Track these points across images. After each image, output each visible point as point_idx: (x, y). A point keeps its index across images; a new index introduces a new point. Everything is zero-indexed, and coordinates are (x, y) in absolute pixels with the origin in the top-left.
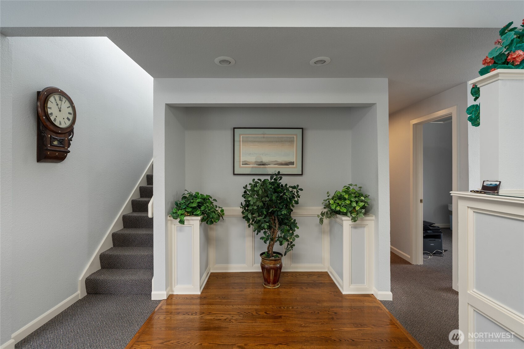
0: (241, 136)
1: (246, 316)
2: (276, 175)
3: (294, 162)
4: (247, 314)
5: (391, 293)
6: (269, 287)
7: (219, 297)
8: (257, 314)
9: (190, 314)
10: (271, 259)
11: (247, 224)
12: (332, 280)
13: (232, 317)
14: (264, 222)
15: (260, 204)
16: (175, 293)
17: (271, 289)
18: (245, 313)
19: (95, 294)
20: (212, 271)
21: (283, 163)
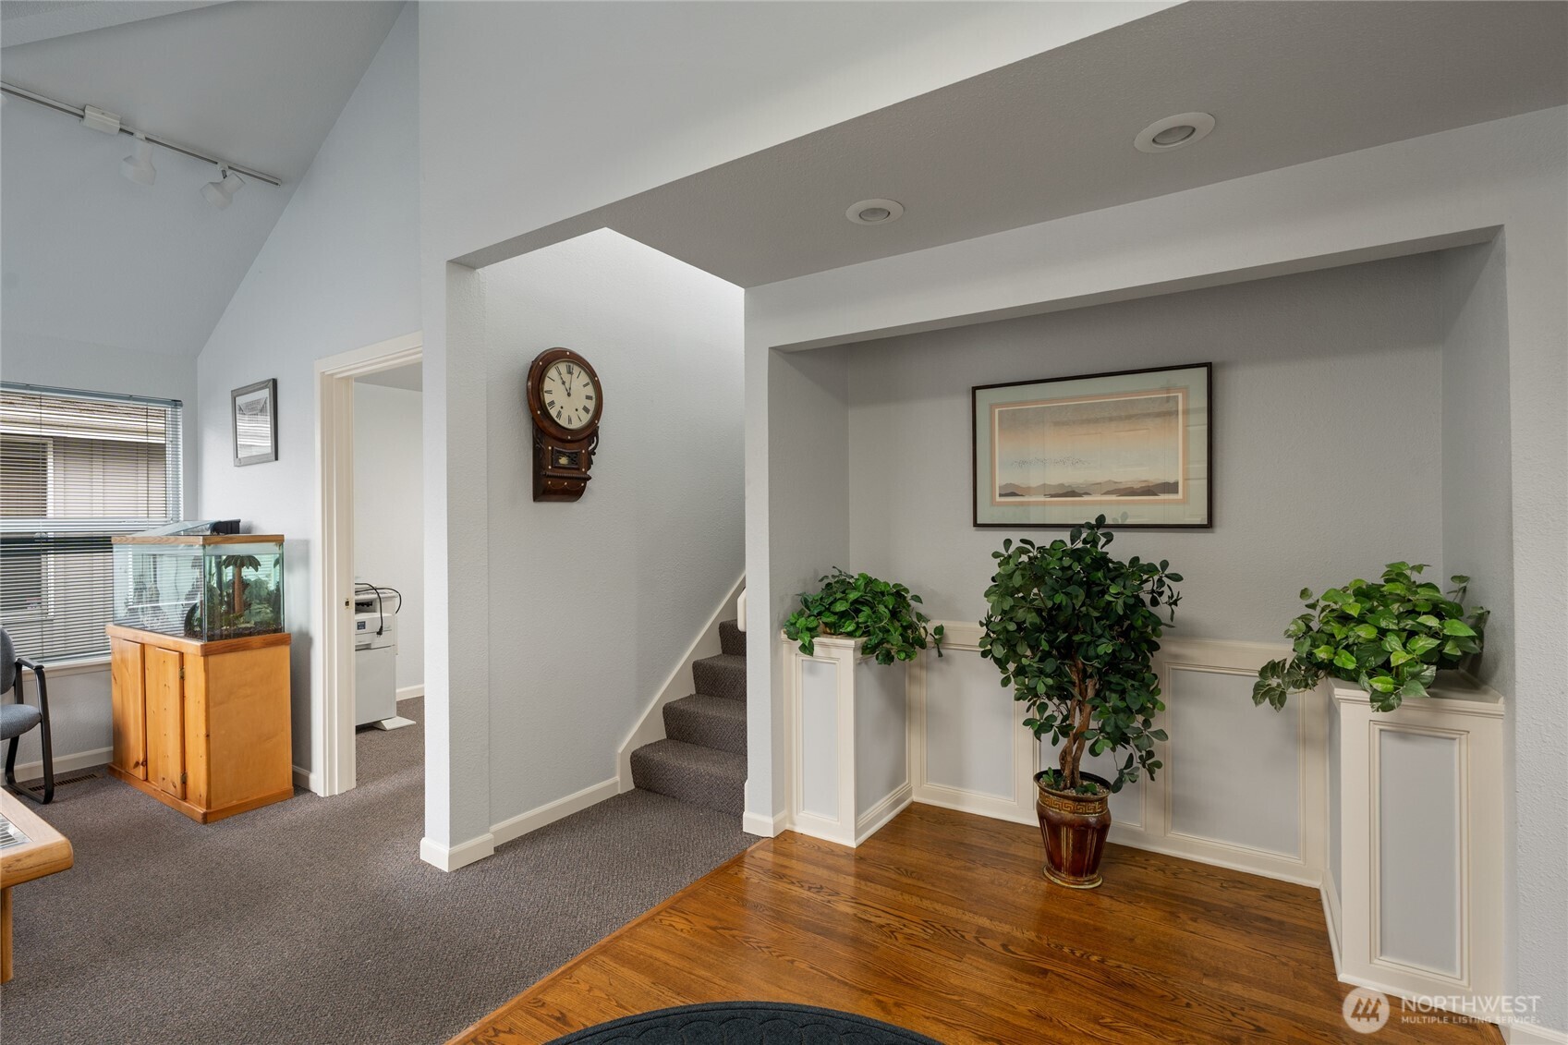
0: (997, 410)
1: (941, 936)
2: (1088, 526)
3: (1176, 484)
4: (947, 933)
6: (1059, 882)
7: (898, 869)
8: (979, 941)
9: (806, 886)
10: (1067, 792)
11: (999, 675)
12: (1325, 924)
13: (904, 925)
14: (1037, 674)
15: (1029, 616)
16: (798, 829)
17: (1064, 887)
18: (944, 927)
19: (648, 790)
20: (916, 798)
21: (1135, 486)
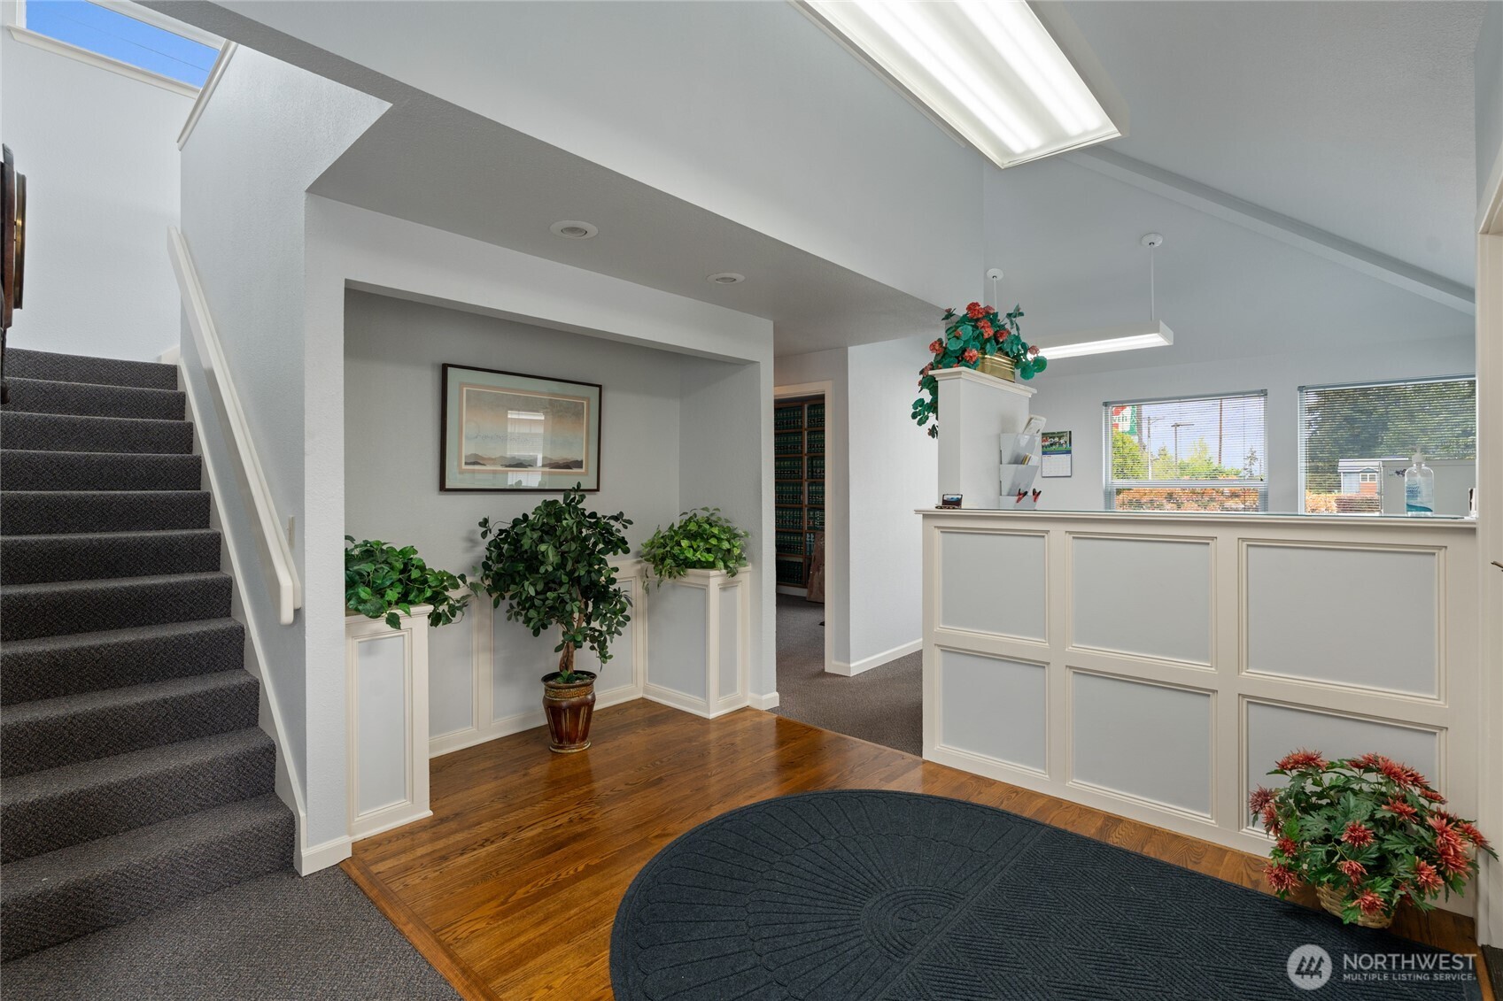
0: (465, 389)
2: (575, 490)
3: (582, 461)
5: (777, 694)
10: (576, 683)
12: (668, 706)
21: (561, 462)
